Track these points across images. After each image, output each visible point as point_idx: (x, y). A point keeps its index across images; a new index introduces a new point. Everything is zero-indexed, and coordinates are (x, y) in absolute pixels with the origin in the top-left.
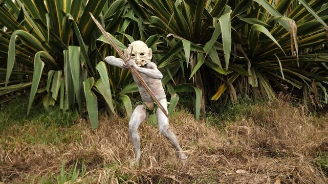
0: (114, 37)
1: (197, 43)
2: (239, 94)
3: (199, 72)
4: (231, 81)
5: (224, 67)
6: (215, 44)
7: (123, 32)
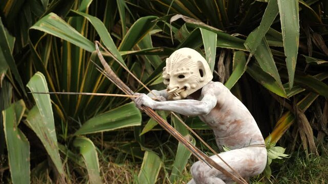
0: (66, 20)
1: (231, 31)
2: (320, 134)
3: (238, 87)
4: (302, 107)
5: (285, 81)
6: (269, 35)
7: (84, 11)
